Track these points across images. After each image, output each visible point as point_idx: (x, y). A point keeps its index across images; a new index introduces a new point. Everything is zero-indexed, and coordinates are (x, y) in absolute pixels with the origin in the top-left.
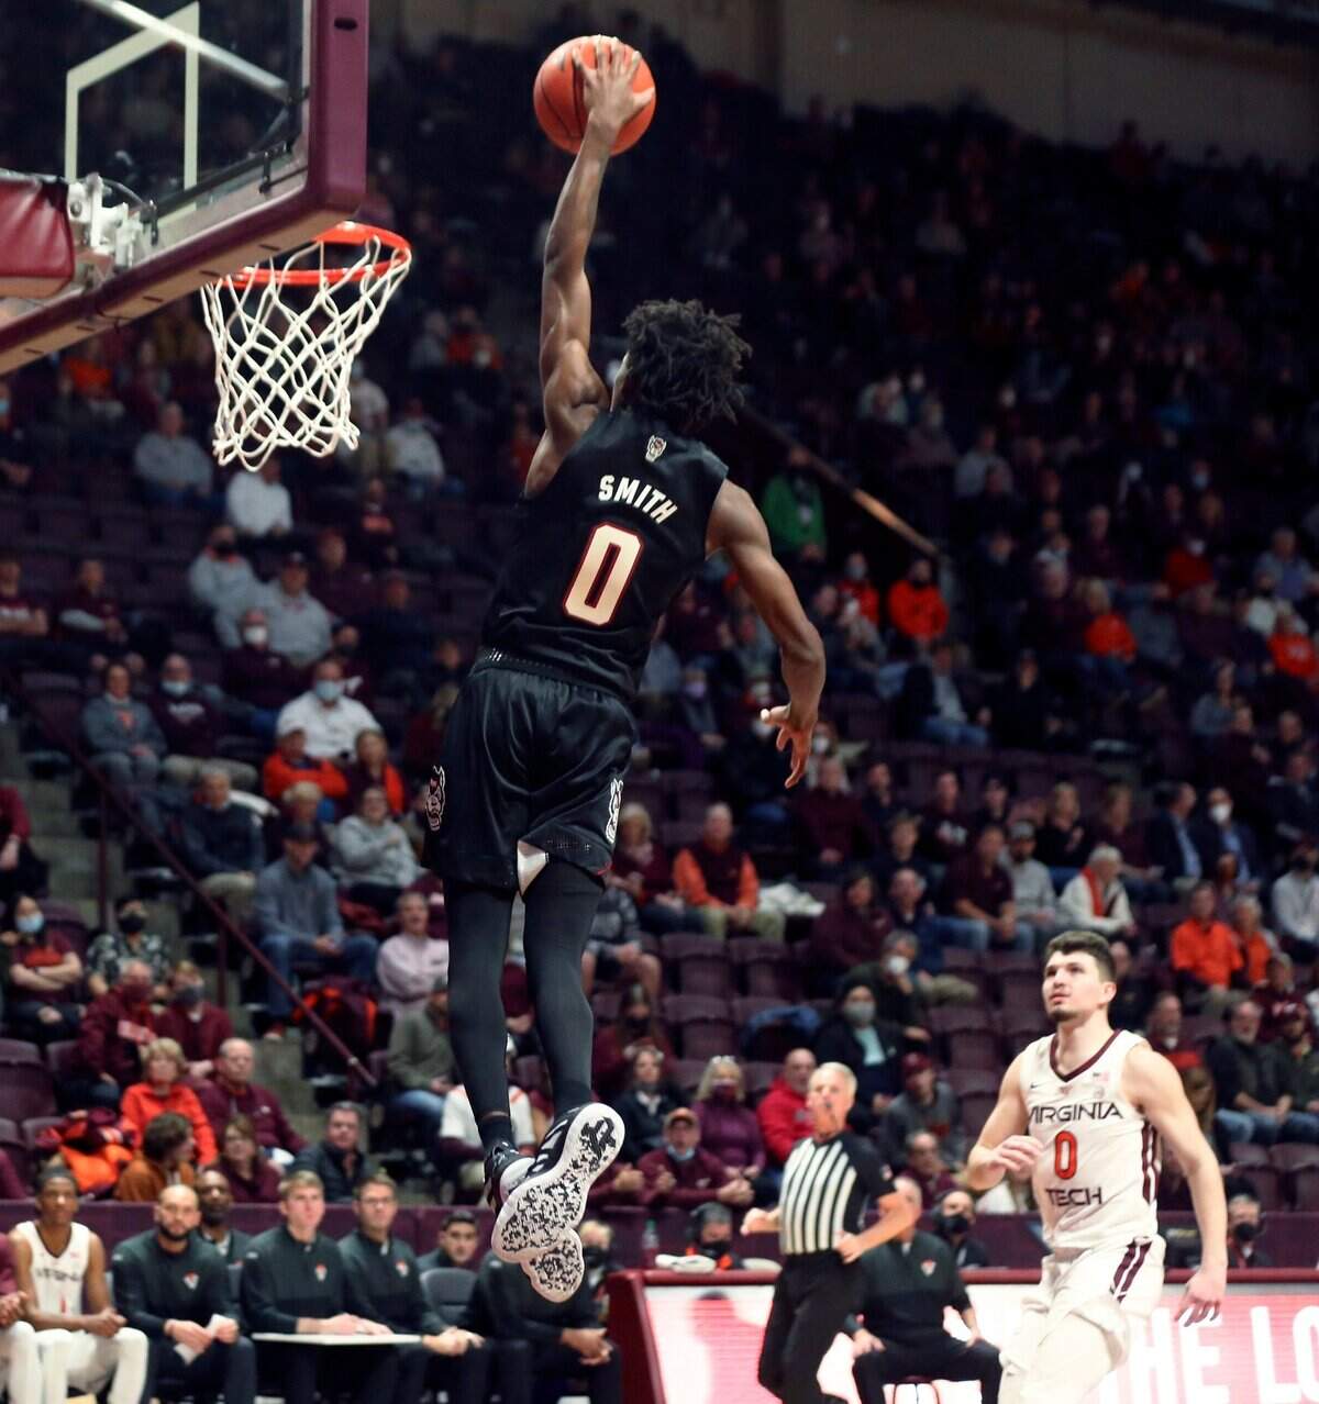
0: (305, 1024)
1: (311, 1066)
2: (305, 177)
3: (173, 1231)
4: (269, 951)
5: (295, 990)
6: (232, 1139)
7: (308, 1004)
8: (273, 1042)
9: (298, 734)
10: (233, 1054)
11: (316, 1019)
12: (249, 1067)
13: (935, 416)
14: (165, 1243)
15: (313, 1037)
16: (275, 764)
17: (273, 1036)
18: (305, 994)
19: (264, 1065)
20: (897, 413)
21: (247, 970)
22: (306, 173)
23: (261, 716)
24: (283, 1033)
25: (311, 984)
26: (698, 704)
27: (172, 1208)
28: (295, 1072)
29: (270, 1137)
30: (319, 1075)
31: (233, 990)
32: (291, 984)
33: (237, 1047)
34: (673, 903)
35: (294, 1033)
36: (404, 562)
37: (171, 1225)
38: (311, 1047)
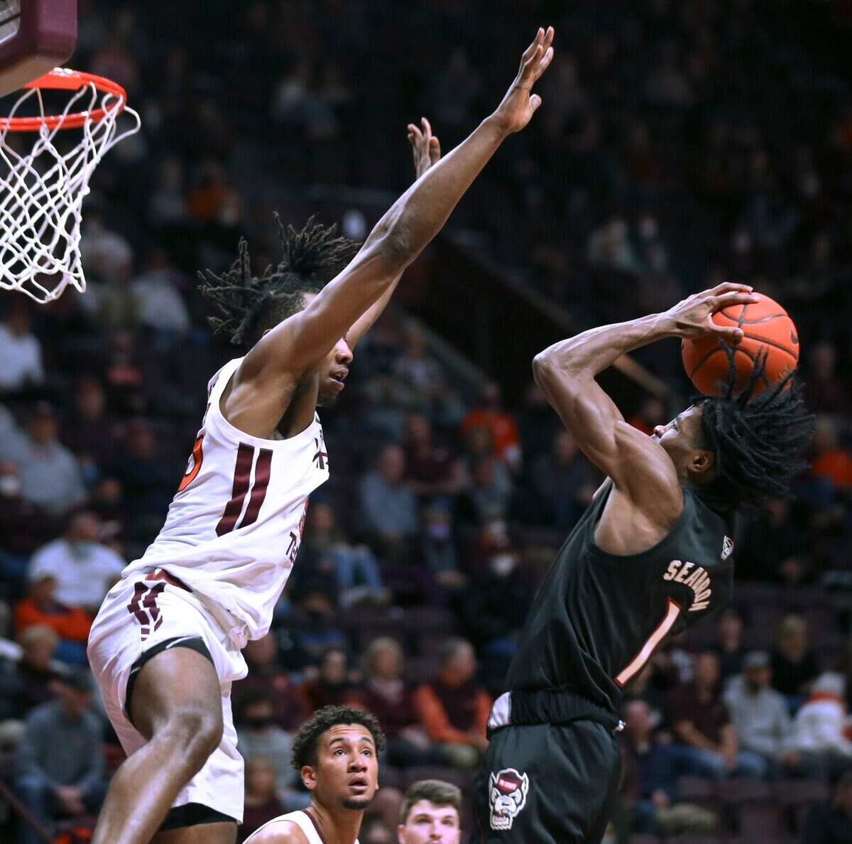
2: (19, 24)
9: (49, 581)
13: (659, 259)
16: (27, 610)
20: (624, 257)
22: (19, 20)
23: (12, 564)
26: (439, 545)
34: (416, 739)
36: (151, 411)
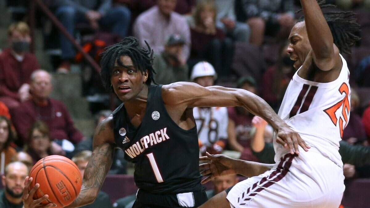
0: (82, 62)
1: (87, 89)
3: (15, 191)
4: (62, 17)
5: (78, 42)
6: (36, 137)
7: (85, 50)
8: (63, 74)
10: (38, 80)
11: (90, 59)
12: (48, 88)
14: (10, 199)
15: (88, 70)
17: (63, 70)
18: (83, 44)
19: (58, 87)
21: (48, 29)
24: (68, 68)
25: (87, 38)
27: (14, 177)
28: (77, 93)
29: (62, 133)
30: (92, 95)
31: (40, 42)
32: (75, 38)
33: (42, 75)
35: (75, 69)
37: (14, 188)
38: (87, 77)
